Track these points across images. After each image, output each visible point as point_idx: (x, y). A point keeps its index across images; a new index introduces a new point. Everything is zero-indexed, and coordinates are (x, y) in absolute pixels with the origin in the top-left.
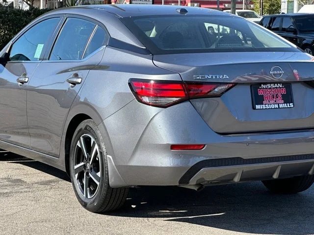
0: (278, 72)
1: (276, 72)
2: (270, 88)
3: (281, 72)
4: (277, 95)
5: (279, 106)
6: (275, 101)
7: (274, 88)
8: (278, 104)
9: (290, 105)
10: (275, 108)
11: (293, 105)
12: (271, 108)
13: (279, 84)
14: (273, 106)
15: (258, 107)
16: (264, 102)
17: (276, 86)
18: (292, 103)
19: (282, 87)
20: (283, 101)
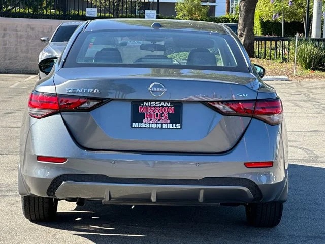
0: (158, 90)
1: (155, 90)
2: (155, 106)
3: (161, 90)
4: (162, 114)
5: (162, 126)
6: (159, 121)
7: (160, 106)
8: (162, 124)
9: (176, 126)
10: (156, 128)
11: (181, 126)
12: (152, 128)
13: (166, 103)
14: (154, 126)
15: (134, 125)
16: (144, 121)
17: (162, 104)
18: (179, 123)
19: (170, 106)
20: (169, 121)
